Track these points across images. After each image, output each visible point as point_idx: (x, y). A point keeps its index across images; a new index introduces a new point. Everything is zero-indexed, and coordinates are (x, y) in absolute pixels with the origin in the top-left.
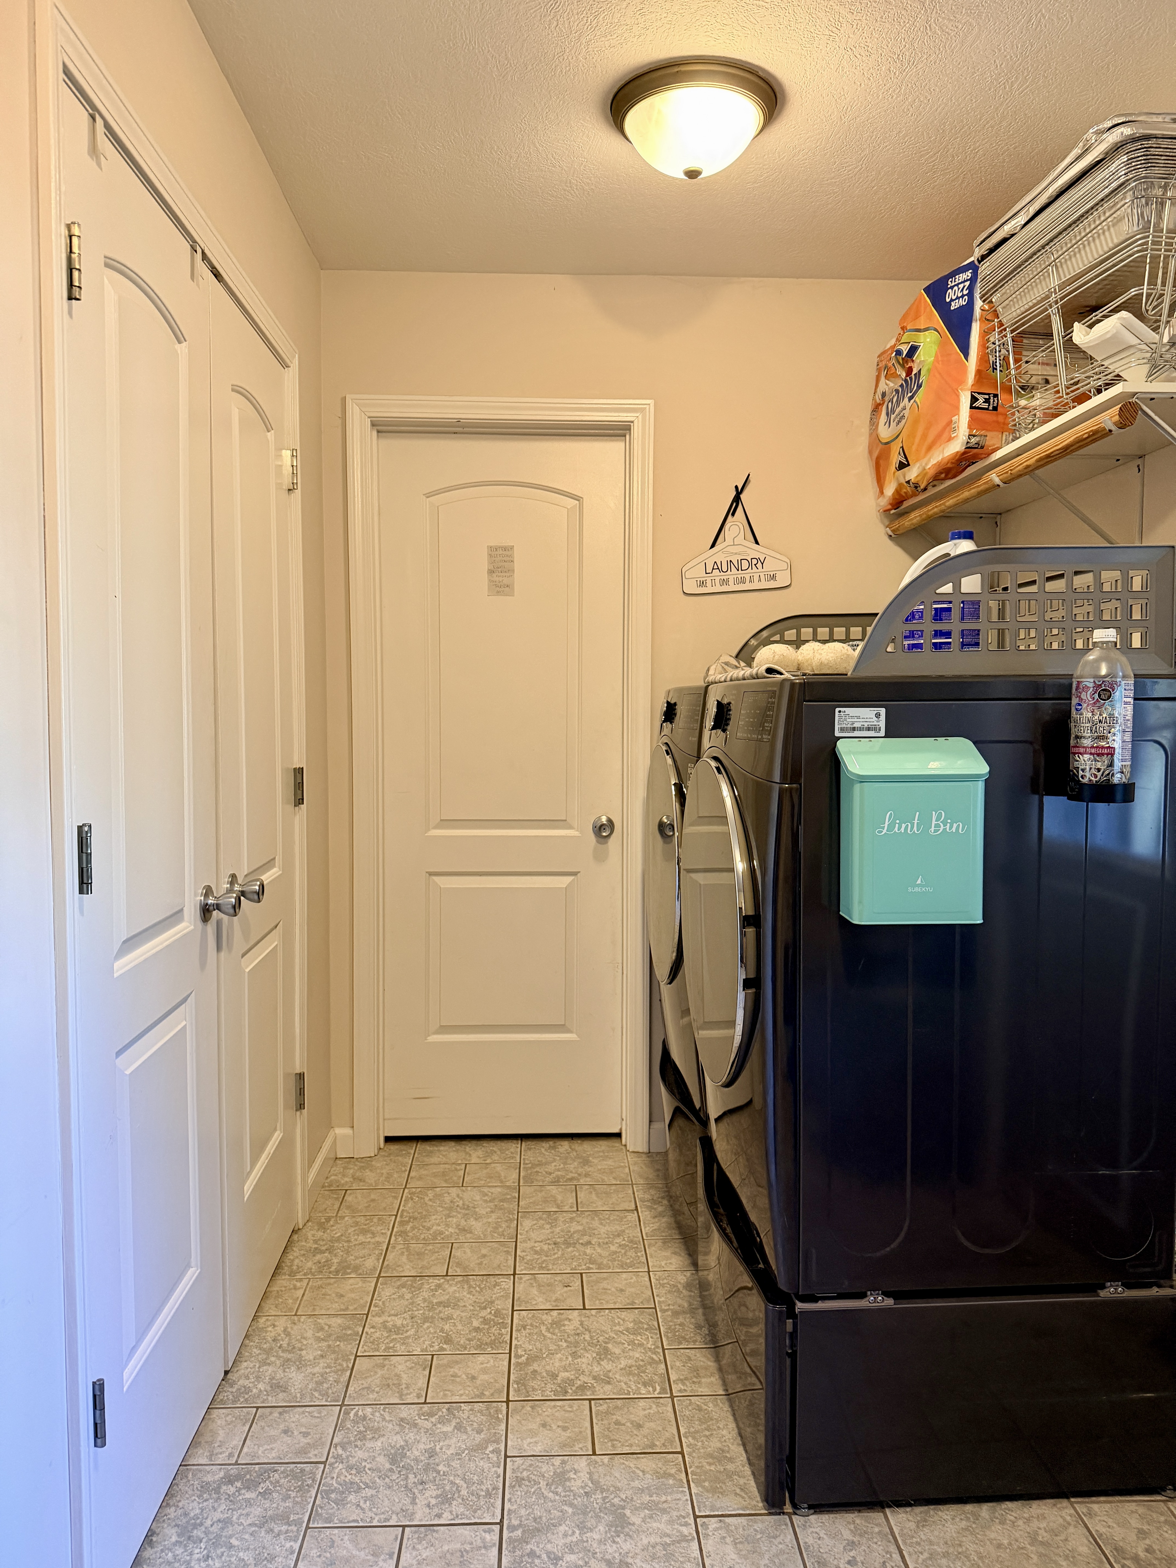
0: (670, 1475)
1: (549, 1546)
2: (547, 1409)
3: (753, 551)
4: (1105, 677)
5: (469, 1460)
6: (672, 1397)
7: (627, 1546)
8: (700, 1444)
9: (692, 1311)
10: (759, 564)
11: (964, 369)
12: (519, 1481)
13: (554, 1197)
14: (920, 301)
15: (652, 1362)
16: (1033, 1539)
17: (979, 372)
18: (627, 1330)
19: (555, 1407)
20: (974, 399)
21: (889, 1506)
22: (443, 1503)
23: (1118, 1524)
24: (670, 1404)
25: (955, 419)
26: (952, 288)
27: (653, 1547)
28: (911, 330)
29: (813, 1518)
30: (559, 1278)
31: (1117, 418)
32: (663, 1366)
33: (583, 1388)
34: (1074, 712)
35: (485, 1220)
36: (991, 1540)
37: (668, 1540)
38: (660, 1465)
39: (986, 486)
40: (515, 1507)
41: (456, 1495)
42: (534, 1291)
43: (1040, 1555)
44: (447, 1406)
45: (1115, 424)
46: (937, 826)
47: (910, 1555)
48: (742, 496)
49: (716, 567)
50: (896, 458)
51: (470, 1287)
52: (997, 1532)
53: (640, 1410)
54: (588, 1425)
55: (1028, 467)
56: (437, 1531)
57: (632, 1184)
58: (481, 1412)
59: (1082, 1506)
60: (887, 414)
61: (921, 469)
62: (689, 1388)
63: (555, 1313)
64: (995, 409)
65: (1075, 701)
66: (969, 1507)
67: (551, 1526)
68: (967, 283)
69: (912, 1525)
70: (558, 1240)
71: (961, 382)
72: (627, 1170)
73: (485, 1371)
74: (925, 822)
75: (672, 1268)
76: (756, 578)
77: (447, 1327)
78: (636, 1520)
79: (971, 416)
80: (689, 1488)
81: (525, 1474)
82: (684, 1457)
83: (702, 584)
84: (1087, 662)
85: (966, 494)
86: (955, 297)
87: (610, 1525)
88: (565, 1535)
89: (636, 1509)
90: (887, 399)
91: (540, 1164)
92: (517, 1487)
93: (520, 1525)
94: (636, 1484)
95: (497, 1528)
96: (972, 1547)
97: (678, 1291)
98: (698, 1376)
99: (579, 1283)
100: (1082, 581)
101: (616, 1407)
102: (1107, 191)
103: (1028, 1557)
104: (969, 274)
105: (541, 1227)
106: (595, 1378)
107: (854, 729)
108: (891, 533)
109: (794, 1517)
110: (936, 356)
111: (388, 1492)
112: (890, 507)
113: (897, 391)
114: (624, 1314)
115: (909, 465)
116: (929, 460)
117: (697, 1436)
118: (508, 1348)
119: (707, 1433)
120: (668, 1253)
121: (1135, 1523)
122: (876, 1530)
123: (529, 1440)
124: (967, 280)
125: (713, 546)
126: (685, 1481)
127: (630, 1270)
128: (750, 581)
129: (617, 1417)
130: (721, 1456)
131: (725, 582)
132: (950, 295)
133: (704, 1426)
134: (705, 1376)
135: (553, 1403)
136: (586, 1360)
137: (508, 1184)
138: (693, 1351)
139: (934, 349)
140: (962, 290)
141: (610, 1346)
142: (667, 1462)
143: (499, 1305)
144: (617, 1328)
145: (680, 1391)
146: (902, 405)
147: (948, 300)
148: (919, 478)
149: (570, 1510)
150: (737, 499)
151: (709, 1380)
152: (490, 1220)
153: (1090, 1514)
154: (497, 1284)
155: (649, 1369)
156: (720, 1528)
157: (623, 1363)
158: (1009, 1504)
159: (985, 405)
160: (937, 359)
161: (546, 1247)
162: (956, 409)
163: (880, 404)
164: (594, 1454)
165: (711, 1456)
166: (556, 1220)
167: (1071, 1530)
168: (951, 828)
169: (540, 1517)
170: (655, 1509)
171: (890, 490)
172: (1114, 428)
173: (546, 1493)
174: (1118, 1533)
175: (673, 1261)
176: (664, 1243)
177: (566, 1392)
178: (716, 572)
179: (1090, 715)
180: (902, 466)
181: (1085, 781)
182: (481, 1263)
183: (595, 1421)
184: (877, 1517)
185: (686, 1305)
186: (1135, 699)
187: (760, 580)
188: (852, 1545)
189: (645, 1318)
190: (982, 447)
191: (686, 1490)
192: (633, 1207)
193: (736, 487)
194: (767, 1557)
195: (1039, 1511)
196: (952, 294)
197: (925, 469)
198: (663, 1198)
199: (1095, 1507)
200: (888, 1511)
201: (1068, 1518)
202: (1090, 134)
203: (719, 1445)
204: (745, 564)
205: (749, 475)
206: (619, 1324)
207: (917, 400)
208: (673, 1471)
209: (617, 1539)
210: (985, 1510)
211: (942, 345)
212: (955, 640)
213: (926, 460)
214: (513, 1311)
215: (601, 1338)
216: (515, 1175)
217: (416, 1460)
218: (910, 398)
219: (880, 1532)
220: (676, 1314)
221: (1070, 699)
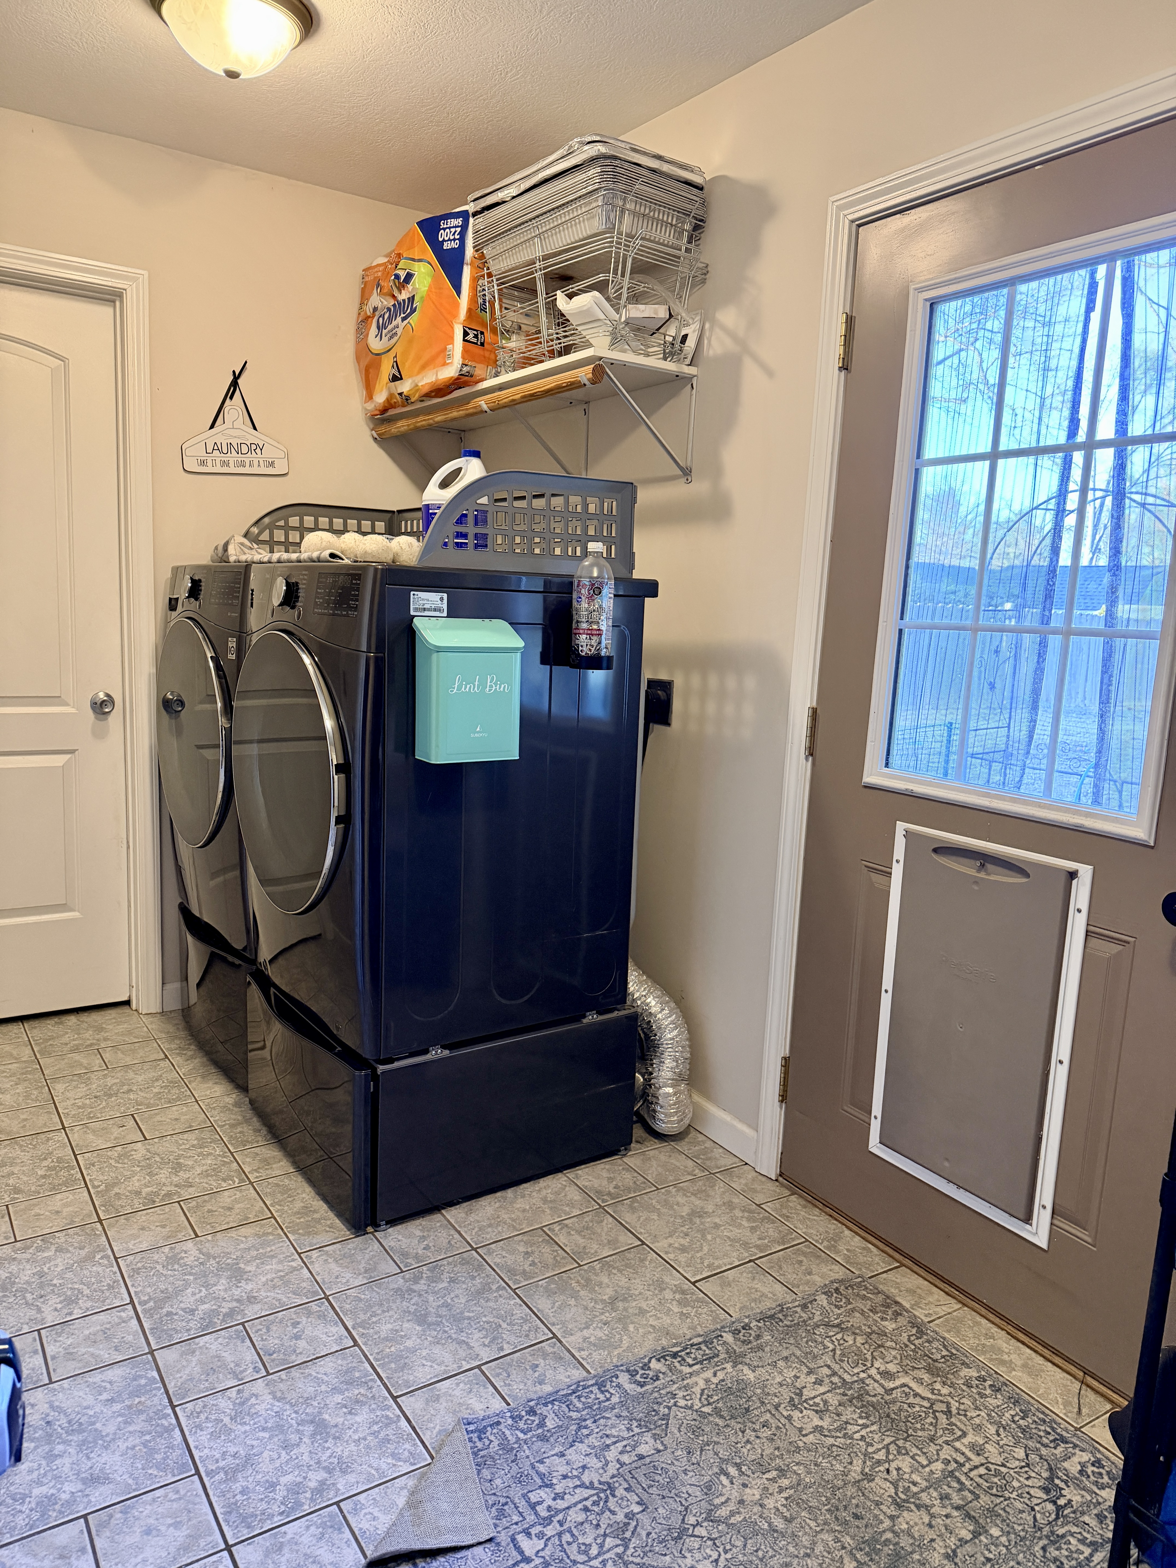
0: (268, 1233)
1: (182, 1305)
2: (142, 1218)
3: (252, 437)
4: (597, 578)
5: (81, 1269)
6: (251, 1183)
7: (249, 1287)
8: (286, 1208)
9: (247, 1121)
10: (258, 451)
11: (457, 305)
12: (137, 1271)
13: (79, 1061)
14: (414, 233)
15: (225, 1163)
16: (545, 1200)
17: (470, 310)
18: (193, 1146)
19: (147, 1214)
20: (466, 334)
21: (444, 1208)
22: (68, 1305)
23: (595, 1178)
24: (252, 1188)
25: (449, 347)
26: (444, 229)
27: (272, 1281)
28: (407, 258)
29: (390, 1230)
30: (111, 1122)
31: (591, 375)
32: (235, 1164)
33: (169, 1195)
34: (575, 603)
35: (12, 1092)
36: (517, 1209)
37: (282, 1274)
38: (258, 1229)
39: (474, 410)
40: (140, 1288)
41: (80, 1296)
42: (91, 1136)
43: (551, 1208)
44: (40, 1238)
45: (589, 380)
46: (491, 686)
47: (466, 1232)
48: (239, 381)
49: (216, 448)
50: (387, 370)
51: (21, 1146)
52: (521, 1204)
53: (226, 1198)
54: (184, 1218)
55: (513, 400)
56: (73, 1324)
57: (155, 1039)
58: (77, 1234)
59: (570, 1174)
60: (378, 327)
61: (413, 385)
62: (263, 1174)
63: (119, 1148)
64: (482, 344)
65: (575, 595)
66: (499, 1194)
67: (178, 1292)
68: (459, 229)
69: (463, 1215)
70: (98, 1094)
71: (455, 316)
72: (145, 1029)
73: (66, 1205)
74: (482, 683)
75: (218, 1094)
76: (256, 463)
77: (11, 1182)
78: (251, 1268)
79: (464, 347)
80: (287, 1237)
81: (139, 1265)
82: (275, 1219)
83: (203, 463)
84: (584, 567)
85: (455, 414)
86: (448, 236)
87: (230, 1278)
88: (194, 1294)
89: (249, 1262)
90: (377, 313)
91: (52, 1038)
92: (136, 1276)
93: (150, 1299)
94: (242, 1246)
95: (130, 1307)
96: (506, 1216)
97: (229, 1109)
98: (269, 1164)
99: (133, 1122)
100: (557, 502)
101: (205, 1201)
102: (584, 191)
103: (544, 1211)
104: (459, 221)
105: (76, 1087)
106: (176, 1186)
107: (424, 609)
108: (376, 436)
109: (376, 1234)
110: (430, 287)
111: (10, 1312)
112: (378, 412)
113: (389, 309)
114: (186, 1136)
115: (401, 379)
116: (423, 378)
117: (282, 1203)
118: (83, 1183)
119: (290, 1199)
120: (210, 1084)
121: (605, 1174)
122: (438, 1224)
123: (133, 1242)
124: (458, 227)
125: (212, 427)
126: (282, 1234)
127: (178, 1103)
128: (250, 465)
129: (208, 1207)
130: (306, 1211)
131: (225, 464)
132: (442, 235)
133: (285, 1196)
134: (275, 1163)
135: (145, 1212)
136: (163, 1175)
137: (23, 1059)
138: (258, 1149)
139: (428, 281)
140: (454, 234)
141: (181, 1161)
142: (262, 1226)
143: (59, 1153)
144: (183, 1147)
145: (257, 1177)
146: (394, 323)
147: (441, 239)
148: (411, 393)
149: (192, 1278)
150: (234, 384)
151: (279, 1164)
152: (17, 1091)
153: (577, 1177)
154: (48, 1139)
155: (224, 1169)
156: (322, 1255)
157: (199, 1170)
158: (525, 1185)
159: (475, 340)
160: (430, 290)
161: (88, 1102)
162: (451, 339)
163: (369, 317)
164: (197, 1236)
165: (298, 1213)
166: (89, 1079)
167: (567, 1189)
168: (500, 688)
169: (166, 1289)
170: (263, 1259)
171: (380, 398)
172: (587, 383)
173: (165, 1272)
174: (596, 1183)
175: (216, 1089)
176: (203, 1078)
177: (154, 1202)
178: (216, 453)
179: (587, 606)
180: (395, 379)
181: (583, 654)
182: (24, 1126)
183: (188, 1215)
184: (437, 1217)
185: (240, 1118)
186: (615, 596)
187: (259, 465)
188: (423, 1238)
189: (206, 1134)
190: (472, 376)
191: (286, 1239)
192: (163, 1056)
193: (234, 372)
194: (363, 1262)
195: (545, 1184)
196: (444, 235)
197: (417, 386)
198: (190, 1044)
199: (579, 1172)
200: (443, 1211)
201: (564, 1183)
202: (575, 143)
203: (302, 1205)
204: (245, 449)
205: (246, 362)
206: (183, 1144)
207: (411, 322)
208: (270, 1230)
209: (239, 1285)
210: (509, 1193)
211: (435, 279)
212: (471, 541)
213: (420, 377)
214: (75, 1156)
215: (171, 1158)
216: (28, 1050)
217: (28, 1283)
218: (404, 319)
219: (441, 1226)
220: (232, 1126)
221: (571, 593)
